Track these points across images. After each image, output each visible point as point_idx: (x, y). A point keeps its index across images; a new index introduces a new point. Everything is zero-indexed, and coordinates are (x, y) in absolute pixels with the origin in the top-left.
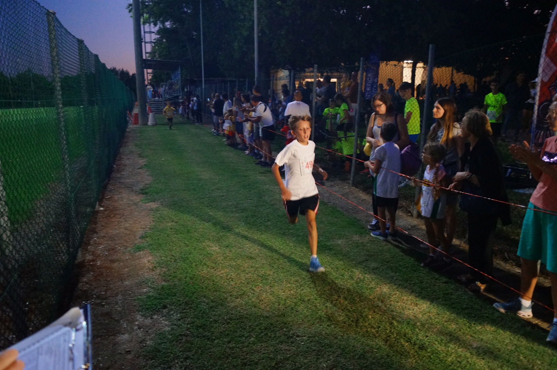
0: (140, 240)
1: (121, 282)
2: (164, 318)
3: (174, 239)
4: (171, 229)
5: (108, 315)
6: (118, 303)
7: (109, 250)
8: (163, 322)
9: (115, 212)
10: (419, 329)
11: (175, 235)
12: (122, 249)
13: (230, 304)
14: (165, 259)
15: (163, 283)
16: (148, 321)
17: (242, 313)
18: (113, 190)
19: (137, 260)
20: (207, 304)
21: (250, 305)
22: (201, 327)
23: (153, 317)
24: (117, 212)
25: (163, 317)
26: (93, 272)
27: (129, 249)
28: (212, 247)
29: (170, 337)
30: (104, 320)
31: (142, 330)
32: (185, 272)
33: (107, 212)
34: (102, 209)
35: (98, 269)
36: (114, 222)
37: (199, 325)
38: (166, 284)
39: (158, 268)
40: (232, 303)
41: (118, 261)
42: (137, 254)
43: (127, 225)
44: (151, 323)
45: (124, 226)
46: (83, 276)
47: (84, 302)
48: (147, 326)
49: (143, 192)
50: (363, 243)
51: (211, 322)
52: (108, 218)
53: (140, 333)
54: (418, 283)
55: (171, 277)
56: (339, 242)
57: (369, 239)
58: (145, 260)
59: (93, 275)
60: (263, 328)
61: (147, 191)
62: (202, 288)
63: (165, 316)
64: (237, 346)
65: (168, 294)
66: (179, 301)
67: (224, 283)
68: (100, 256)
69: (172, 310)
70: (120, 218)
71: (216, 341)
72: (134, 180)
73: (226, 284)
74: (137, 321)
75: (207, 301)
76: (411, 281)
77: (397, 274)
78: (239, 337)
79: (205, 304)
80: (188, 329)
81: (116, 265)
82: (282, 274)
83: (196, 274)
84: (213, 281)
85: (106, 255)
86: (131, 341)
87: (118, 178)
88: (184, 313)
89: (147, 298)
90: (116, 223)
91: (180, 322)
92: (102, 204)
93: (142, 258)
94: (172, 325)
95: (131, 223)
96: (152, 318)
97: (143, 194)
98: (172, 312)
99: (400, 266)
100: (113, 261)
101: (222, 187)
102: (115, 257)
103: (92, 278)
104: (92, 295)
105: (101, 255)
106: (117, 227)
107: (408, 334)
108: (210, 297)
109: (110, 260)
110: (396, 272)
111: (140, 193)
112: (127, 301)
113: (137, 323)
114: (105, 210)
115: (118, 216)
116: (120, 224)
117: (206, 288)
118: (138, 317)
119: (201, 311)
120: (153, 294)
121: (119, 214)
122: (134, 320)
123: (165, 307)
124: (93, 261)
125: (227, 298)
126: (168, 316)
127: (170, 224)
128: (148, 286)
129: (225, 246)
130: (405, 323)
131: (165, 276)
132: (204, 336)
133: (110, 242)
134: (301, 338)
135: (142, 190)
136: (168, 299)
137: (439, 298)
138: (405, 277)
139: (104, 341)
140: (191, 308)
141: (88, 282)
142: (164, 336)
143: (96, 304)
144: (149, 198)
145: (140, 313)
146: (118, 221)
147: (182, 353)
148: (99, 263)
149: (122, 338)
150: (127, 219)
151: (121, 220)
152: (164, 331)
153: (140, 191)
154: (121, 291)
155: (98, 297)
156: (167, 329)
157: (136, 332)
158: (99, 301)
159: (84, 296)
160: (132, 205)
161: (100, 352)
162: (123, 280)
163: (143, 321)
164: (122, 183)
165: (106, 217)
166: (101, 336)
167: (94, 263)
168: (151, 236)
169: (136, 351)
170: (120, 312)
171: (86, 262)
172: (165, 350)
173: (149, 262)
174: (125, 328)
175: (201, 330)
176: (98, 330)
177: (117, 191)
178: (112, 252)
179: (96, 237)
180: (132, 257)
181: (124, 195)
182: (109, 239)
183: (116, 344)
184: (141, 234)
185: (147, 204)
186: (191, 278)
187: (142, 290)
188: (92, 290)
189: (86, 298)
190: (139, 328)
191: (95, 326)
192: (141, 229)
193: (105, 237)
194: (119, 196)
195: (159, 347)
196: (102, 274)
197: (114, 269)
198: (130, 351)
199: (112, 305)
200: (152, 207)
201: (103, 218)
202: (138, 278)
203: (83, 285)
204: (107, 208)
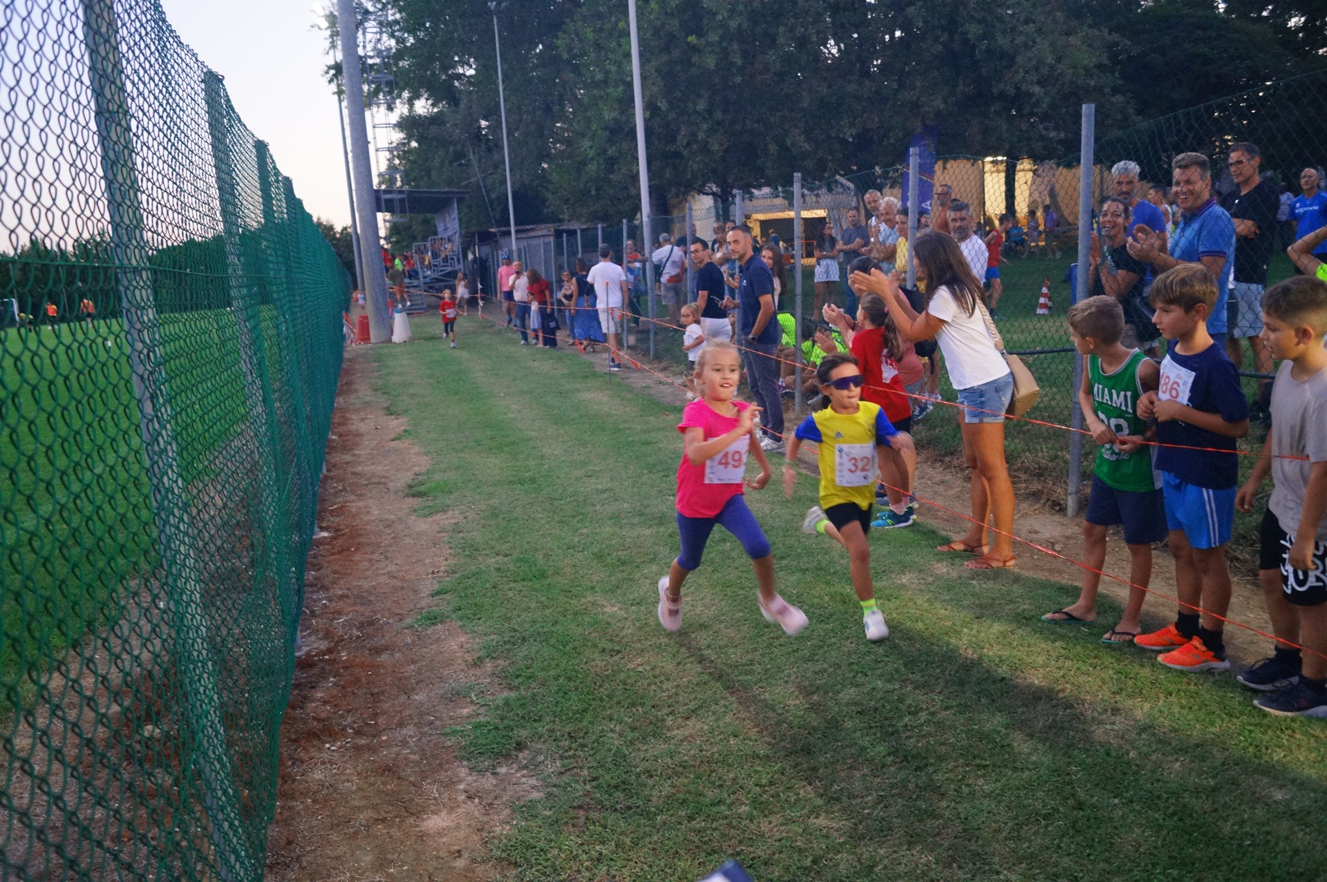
0: (429, 599)
1: (406, 697)
2: (525, 772)
3: (510, 594)
4: (498, 570)
5: (389, 770)
6: (408, 743)
7: (361, 626)
8: (524, 780)
9: (357, 541)
10: (1138, 766)
11: (512, 585)
12: (391, 621)
13: (674, 733)
14: (499, 638)
15: (505, 694)
16: (488, 782)
17: (707, 751)
18: (342, 491)
19: (432, 644)
20: (621, 735)
21: (722, 733)
22: (616, 787)
23: (499, 770)
24: (361, 540)
25: (522, 768)
26: (334, 677)
27: (408, 621)
28: (603, 606)
29: (548, 813)
30: (384, 784)
31: (477, 800)
32: (553, 666)
33: (340, 541)
34: (325, 534)
35: (346, 668)
36: (361, 561)
37: (613, 782)
38: (512, 694)
39: (488, 660)
40: (678, 729)
41: (387, 648)
42: (429, 632)
43: (392, 568)
44: (495, 786)
45: (385, 571)
46: (313, 688)
47: (327, 746)
48: (488, 792)
49: (414, 491)
50: (959, 578)
51: (638, 775)
52: (344, 554)
53: (474, 808)
55: (521, 680)
56: (905, 580)
58: (453, 644)
59: (335, 684)
60: (764, 781)
61: (422, 488)
62: (602, 700)
63: (526, 767)
64: (714, 826)
65: (523, 717)
66: (553, 731)
67: (649, 685)
68: (344, 640)
69: (539, 752)
70: (373, 553)
71: (659, 818)
72: (386, 465)
73: (653, 687)
74: (460, 781)
75: (617, 728)
78: (713, 804)
79: (615, 736)
80: (587, 794)
81: (384, 657)
83: (579, 669)
84: (625, 684)
85: (358, 637)
86: (458, 827)
87: (348, 463)
88: (570, 757)
89: (475, 728)
90: (366, 563)
91: (565, 778)
92: (324, 525)
93: (444, 640)
94: (547, 786)
95: (399, 562)
96: (495, 774)
97: (413, 496)
98: (542, 758)
100: (378, 651)
101: (598, 472)
102: (379, 641)
103: (335, 692)
104: (344, 729)
105: (345, 637)
106: (368, 573)
108: (626, 719)
109: (370, 650)
111: (407, 495)
112: (429, 739)
113: (462, 787)
114: (334, 538)
115: (368, 549)
116: (375, 567)
117: (611, 700)
118: (463, 772)
119: (610, 750)
120: (486, 719)
121: (369, 544)
122: (455, 780)
123: (520, 746)
124: (329, 651)
125: (663, 720)
126: (532, 767)
127: (493, 560)
128: (472, 702)
129: (635, 602)
131: (506, 677)
132: (629, 808)
133: (360, 608)
134: (859, 800)
135: (410, 487)
136: (523, 727)
139: (394, 831)
140: (584, 746)
141: (327, 699)
142: (534, 812)
143: (358, 749)
144: (430, 504)
145: (465, 763)
146: (370, 561)
147: (586, 848)
148: (344, 655)
149: (435, 822)
150: (389, 555)
151: (376, 556)
152: (531, 801)
153: (407, 491)
154: (410, 715)
155: (358, 733)
156: (536, 795)
157: (463, 805)
158: (363, 742)
159: (326, 731)
160: (393, 522)
161: (389, 856)
162: (408, 691)
163: (475, 781)
164: (359, 474)
165: (340, 552)
166: (383, 820)
167: (333, 656)
168: (455, 590)
169: (473, 850)
170: (417, 763)
171: (315, 656)
172: (542, 844)
173: (462, 647)
174: (435, 798)
175: (619, 795)
176: (375, 807)
177: (352, 492)
178: (369, 630)
179: (325, 598)
180: (419, 639)
181: (371, 501)
182: (359, 601)
183: (422, 837)
184: (429, 585)
185: (429, 519)
186: (570, 679)
187: (459, 711)
188: (342, 716)
189: (330, 736)
190: (469, 798)
191: (365, 798)
192: (428, 574)
193: (347, 597)
194: (361, 504)
195: (526, 836)
196: (358, 680)
197: (383, 667)
198: (459, 851)
199: (395, 749)
200: (441, 523)
201: (333, 554)
202: (442, 685)
203: (317, 707)
204: (337, 532)
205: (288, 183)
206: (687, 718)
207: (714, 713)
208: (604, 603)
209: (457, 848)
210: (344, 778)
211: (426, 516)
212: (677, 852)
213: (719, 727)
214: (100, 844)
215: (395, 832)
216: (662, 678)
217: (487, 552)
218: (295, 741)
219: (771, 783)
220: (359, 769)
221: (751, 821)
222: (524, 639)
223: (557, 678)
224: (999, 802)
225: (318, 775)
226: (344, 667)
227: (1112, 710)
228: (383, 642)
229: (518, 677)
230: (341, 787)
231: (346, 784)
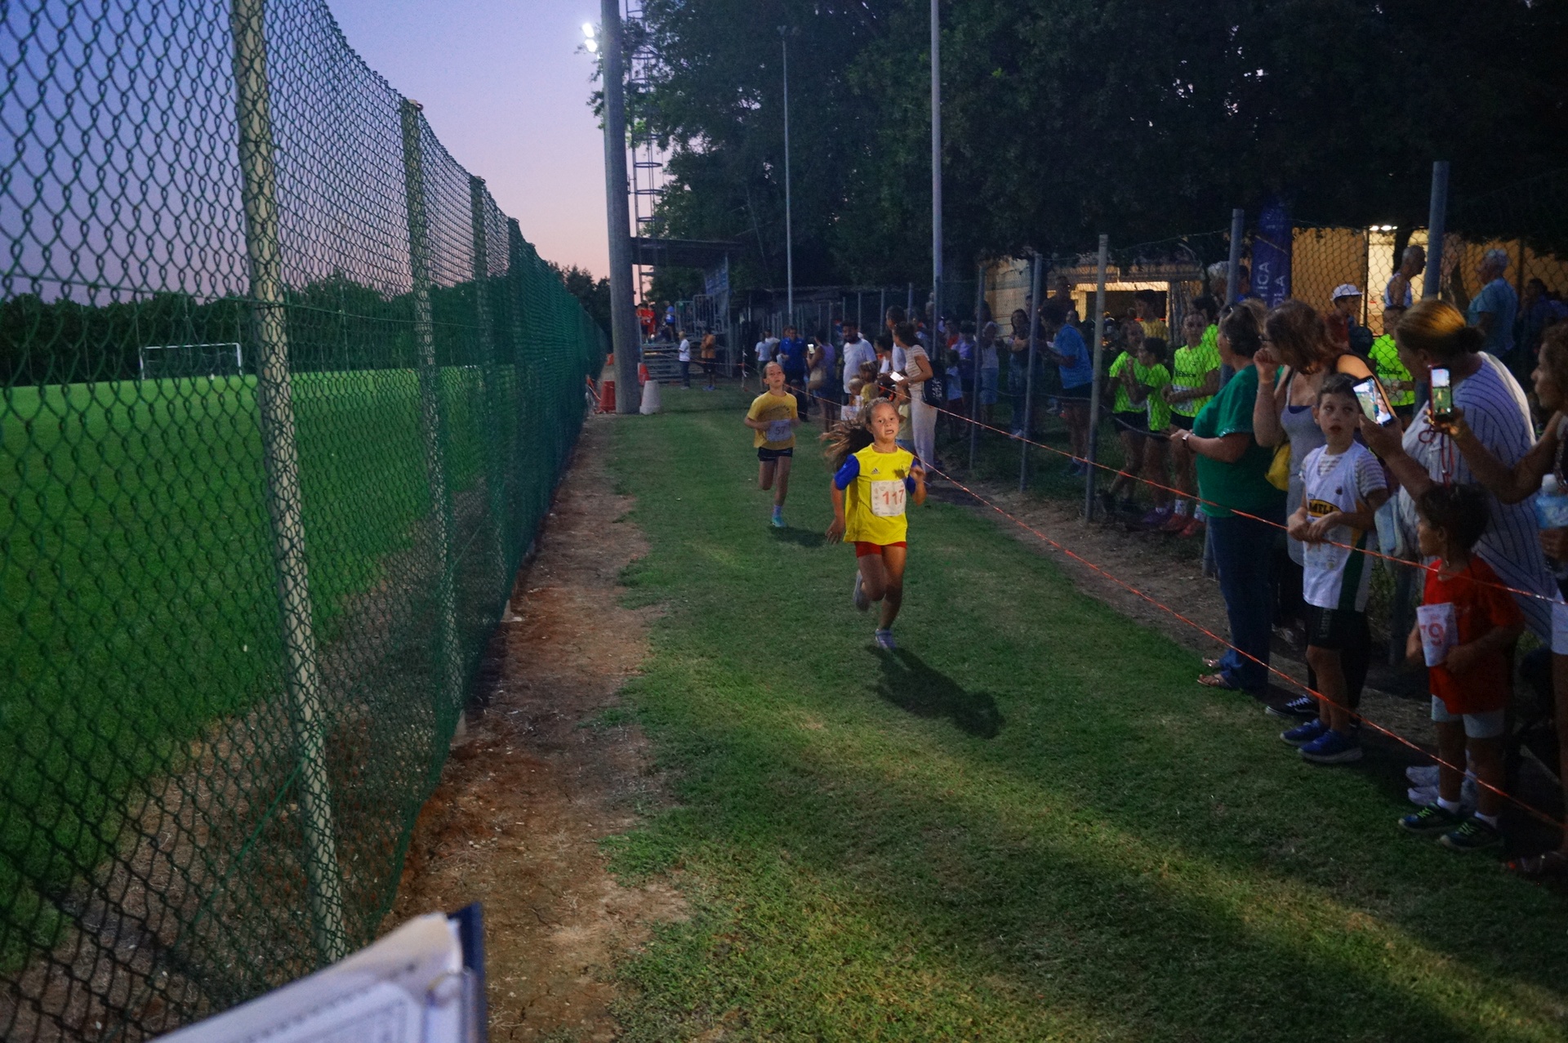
0: (616, 698)
2: (675, 892)
3: (705, 699)
4: (698, 673)
5: (528, 874)
6: (557, 848)
7: (534, 721)
8: (673, 900)
9: (551, 629)
10: (1391, 959)
11: (709, 689)
12: (569, 718)
14: (682, 745)
15: (674, 807)
16: (634, 899)
17: (884, 890)
18: (547, 573)
19: (607, 746)
20: (791, 863)
21: (906, 872)
23: (648, 887)
24: (559, 628)
26: (495, 771)
27: (587, 720)
28: (806, 721)
29: (690, 938)
30: (522, 888)
31: (617, 917)
32: (734, 782)
33: (530, 630)
34: (519, 619)
35: (508, 763)
36: (550, 652)
37: (770, 913)
38: (682, 808)
39: (664, 769)
41: (557, 746)
42: (607, 733)
43: (584, 661)
44: (641, 903)
45: (574, 664)
46: (469, 781)
47: (471, 843)
48: (631, 909)
49: (626, 579)
50: (1233, 725)
51: (799, 909)
52: (534, 641)
53: (612, 925)
54: (1394, 838)
55: (695, 793)
56: (1165, 721)
57: (1251, 715)
58: (631, 749)
59: (494, 779)
60: (941, 930)
61: (636, 577)
62: (779, 823)
63: (676, 888)
65: (688, 834)
66: (717, 851)
67: (837, 812)
68: (513, 734)
69: (696, 873)
70: (566, 643)
72: (602, 549)
73: (842, 815)
74: (604, 895)
75: (789, 856)
76: (1374, 830)
77: (1333, 810)
79: (784, 863)
80: (738, 922)
81: (553, 755)
82: (997, 798)
83: (761, 787)
85: (530, 731)
86: (590, 943)
87: (559, 544)
88: (729, 881)
89: (632, 839)
90: (556, 654)
91: (718, 903)
92: (520, 609)
93: (620, 743)
94: (696, 910)
95: (592, 655)
96: (643, 891)
97: (625, 585)
98: (698, 879)
99: (1342, 789)
100: (547, 748)
102: (551, 738)
103: (491, 787)
104: (492, 828)
105: (516, 730)
106: (556, 665)
107: (1357, 969)
108: (801, 846)
109: (539, 746)
110: (1328, 807)
111: (618, 584)
112: (581, 847)
113: (604, 900)
114: (527, 624)
115: (562, 639)
116: (565, 658)
117: (789, 824)
118: (609, 885)
119: (774, 878)
120: (648, 831)
121: (562, 633)
122: (599, 892)
123: (677, 865)
124: (495, 744)
125: (843, 852)
126: (685, 888)
127: (695, 661)
128: (636, 812)
130: (1350, 940)
131: (679, 789)
133: (538, 701)
134: (1044, 962)
135: (624, 574)
136: (685, 845)
137: (1457, 882)
138: (1356, 818)
139: (520, 940)
140: (747, 870)
141: (481, 794)
142: (676, 936)
143: (501, 849)
144: (641, 594)
145: (614, 876)
146: (561, 651)
147: (722, 979)
148: (509, 751)
149: (567, 935)
150: (582, 647)
151: (569, 648)
152: (675, 924)
153: (618, 579)
154: (566, 820)
155: (506, 833)
156: (683, 918)
157: (601, 921)
158: (510, 843)
159: (474, 827)
160: (596, 611)
161: (510, 964)
162: (569, 794)
163: (621, 896)
164: (571, 557)
165: (529, 640)
166: (512, 926)
167: (497, 750)
168: (646, 691)
169: (601, 968)
170: (562, 871)
171: (478, 747)
172: (676, 969)
173: (639, 752)
174: (573, 910)
176: (506, 912)
177: (559, 576)
178: (543, 725)
179: (503, 688)
180: (595, 738)
181: (575, 587)
182: (538, 693)
183: (551, 949)
184: (618, 683)
185: (636, 612)
186: (748, 797)
187: (619, 821)
188: (493, 814)
189: (476, 833)
190: (610, 913)
191: (497, 901)
192: (620, 671)
193: (527, 687)
194: (564, 590)
195: (660, 961)
196: (518, 777)
197: (549, 766)
198: (586, 968)
199: (542, 854)
200: (647, 617)
201: (522, 641)
203: (470, 801)
204: (532, 618)
205: (513, 224)
206: (872, 852)
207: (902, 850)
208: (808, 717)
209: (584, 964)
210: (480, 878)
211: (633, 608)
212: (821, 995)
213: (904, 865)
214: (217, 917)
215: (522, 941)
216: (853, 805)
217: (692, 651)
218: (439, 834)
219: (948, 933)
220: (498, 871)
221: (915, 971)
222: (708, 750)
223: (734, 795)
224: (1209, 981)
225: (455, 872)
226: (506, 762)
227: (1378, 891)
228: (554, 740)
229: (692, 790)
230: (475, 887)
231: (482, 884)
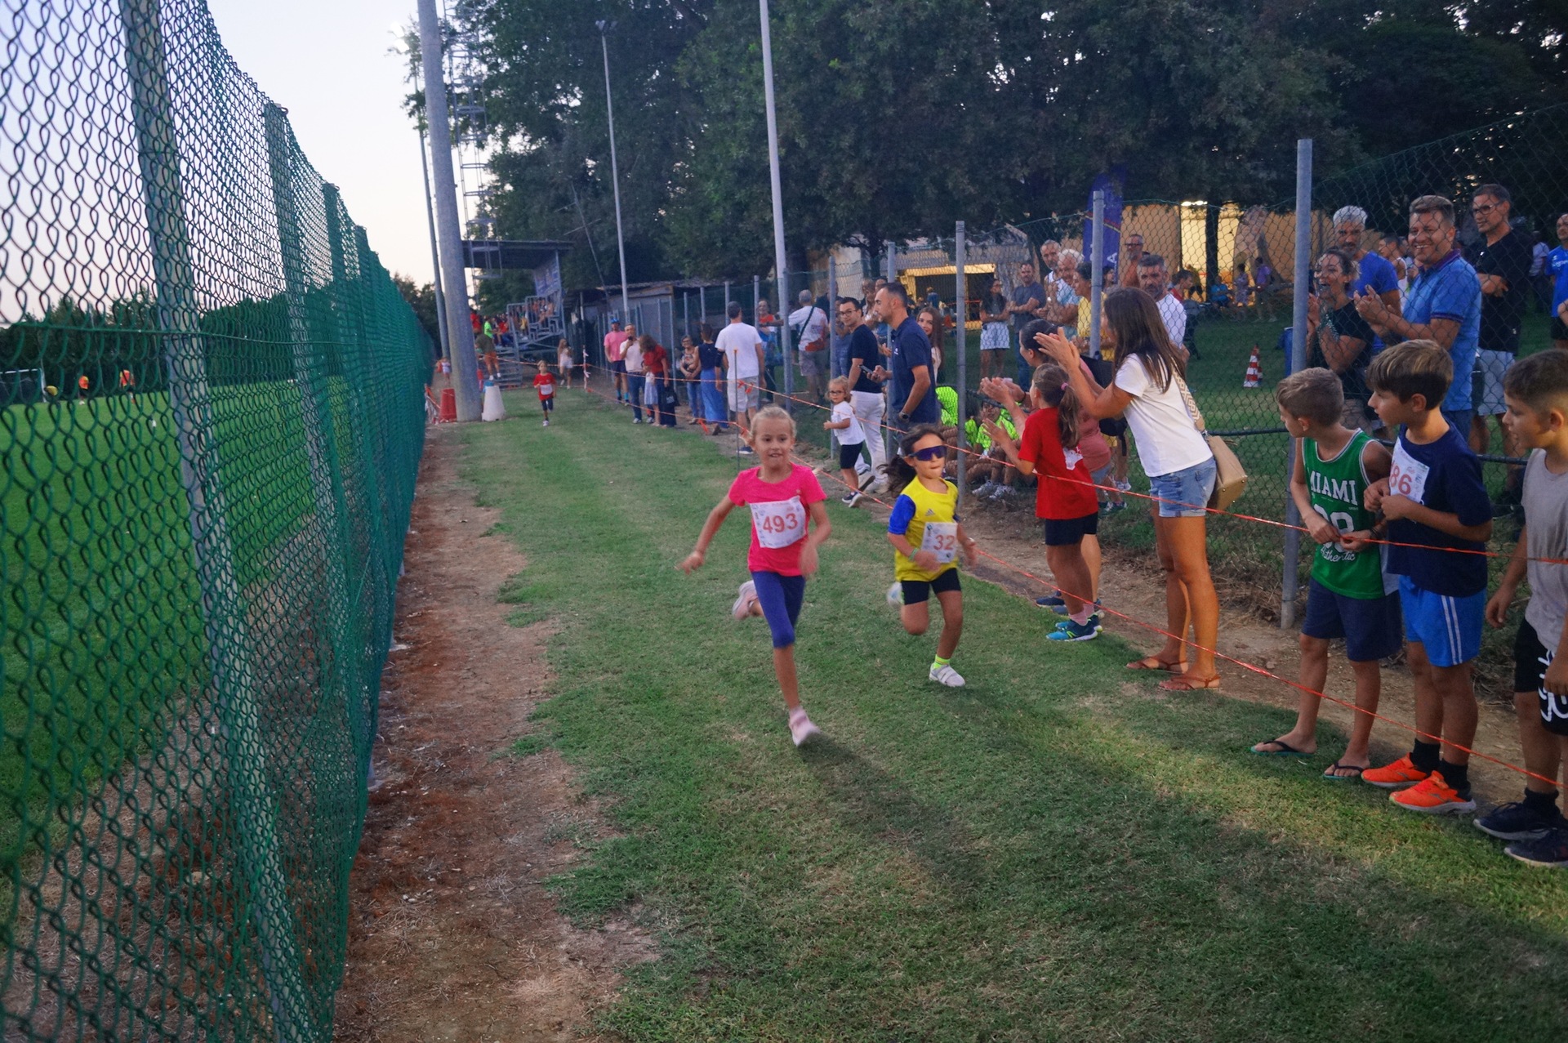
0: (526, 724)
1: (498, 840)
2: (638, 929)
3: (621, 718)
4: (607, 690)
5: (476, 926)
6: (500, 894)
7: (445, 756)
8: (636, 939)
9: (441, 654)
10: (1366, 926)
11: (622, 707)
12: (481, 749)
13: (814, 884)
14: (608, 770)
15: (615, 837)
16: (595, 941)
17: (854, 905)
18: (422, 596)
19: (528, 777)
20: (751, 886)
21: (870, 884)
22: (746, 948)
23: (607, 927)
24: (446, 653)
25: (635, 925)
26: (414, 815)
27: (501, 750)
28: (730, 733)
29: (665, 979)
30: (472, 942)
31: (581, 963)
32: (672, 804)
33: (420, 655)
34: (403, 647)
35: (427, 805)
36: (445, 679)
37: (743, 942)
38: (623, 837)
39: (594, 796)
40: (819, 879)
41: (475, 782)
42: (525, 763)
43: (482, 687)
44: (603, 946)
45: (473, 691)
46: (388, 828)
47: (405, 897)
48: (593, 953)
49: (507, 596)
50: (1153, 701)
51: (772, 935)
52: (426, 670)
53: (577, 972)
55: (633, 820)
56: (1088, 702)
58: (553, 778)
59: (414, 824)
60: (921, 942)
61: (517, 593)
62: (728, 844)
63: (639, 923)
64: (862, 995)
65: (636, 865)
66: (671, 881)
67: (785, 827)
68: (424, 772)
69: (655, 906)
70: (459, 669)
71: (796, 985)
72: (475, 565)
73: (790, 829)
74: (562, 940)
75: (747, 879)
78: (861, 969)
79: (744, 887)
80: (711, 956)
81: (472, 792)
83: (702, 807)
84: (756, 826)
85: (441, 768)
86: (558, 995)
87: (430, 562)
88: (691, 912)
89: (578, 877)
90: (452, 682)
91: (686, 937)
92: (402, 636)
93: (542, 772)
94: (664, 947)
95: (489, 680)
96: (602, 931)
97: (507, 602)
98: (658, 913)
100: (464, 785)
101: (724, 574)
102: (466, 773)
103: (414, 834)
104: (424, 878)
105: (427, 768)
106: (454, 693)
108: (757, 867)
109: (455, 783)
111: (499, 601)
112: (525, 890)
113: (563, 946)
114: (412, 652)
115: (454, 665)
116: (461, 686)
117: (740, 844)
118: (565, 929)
119: (738, 904)
120: (593, 866)
121: (455, 659)
122: (555, 938)
123: (632, 899)
124: (408, 785)
125: (801, 869)
126: (647, 924)
127: (601, 678)
128: (575, 846)
129: (768, 729)
130: (1323, 910)
131: (615, 817)
132: (761, 973)
133: (443, 735)
134: (1034, 965)
135: (503, 591)
136: (638, 877)
139: (483, 999)
140: (708, 899)
141: (404, 841)
142: (649, 978)
143: (440, 900)
144: (526, 611)
145: (567, 918)
146: (456, 678)
147: (710, 1020)
148: (425, 790)
149: (532, 988)
150: (477, 671)
151: (463, 673)
152: (645, 964)
153: (499, 596)
154: (501, 862)
155: (442, 882)
156: (651, 957)
157: (565, 969)
158: (447, 892)
159: (401, 880)
160: (483, 633)
161: (478, 1029)
162: (499, 833)
163: (579, 940)
164: (443, 576)
165: (420, 668)
166: (471, 985)
167: (411, 791)
168: (556, 714)
169: (577, 1023)
170: (511, 919)
171: (391, 790)
172: (658, 1016)
173: (564, 780)
174: (532, 960)
175: (749, 957)
176: (461, 970)
177: (435, 598)
178: (455, 760)
179: (402, 723)
180: (513, 771)
181: (456, 608)
182: (442, 726)
183: (517, 1006)
184: (524, 708)
185: (525, 630)
186: (690, 819)
187: (560, 857)
188: (422, 862)
189: (409, 885)
190: (572, 960)
191: (448, 959)
192: (523, 695)
193: (428, 720)
194: (445, 611)
195: (639, 1006)
196: (440, 820)
197: (470, 804)
198: (560, 1024)
199: (485, 902)
200: (539, 635)
201: (412, 670)
202: (540, 825)
203: (393, 851)
204: (417, 644)
205: (361, 233)
206: (831, 867)
207: (861, 861)
208: (732, 729)
209: (559, 1019)
210: (423, 936)
211: (522, 626)
212: (818, 1026)
213: (867, 877)
214: (140, 1013)
215: (485, 1001)
216: (801, 819)
217: (594, 668)
218: (368, 891)
219: (930, 945)
220: (442, 925)
221: (906, 989)
222: (637, 772)
223: (675, 818)
224: (1201, 968)
225: (394, 932)
226: (424, 804)
227: (1336, 859)
228: (470, 775)
229: (629, 816)
230: (421, 946)
231: (427, 942)
